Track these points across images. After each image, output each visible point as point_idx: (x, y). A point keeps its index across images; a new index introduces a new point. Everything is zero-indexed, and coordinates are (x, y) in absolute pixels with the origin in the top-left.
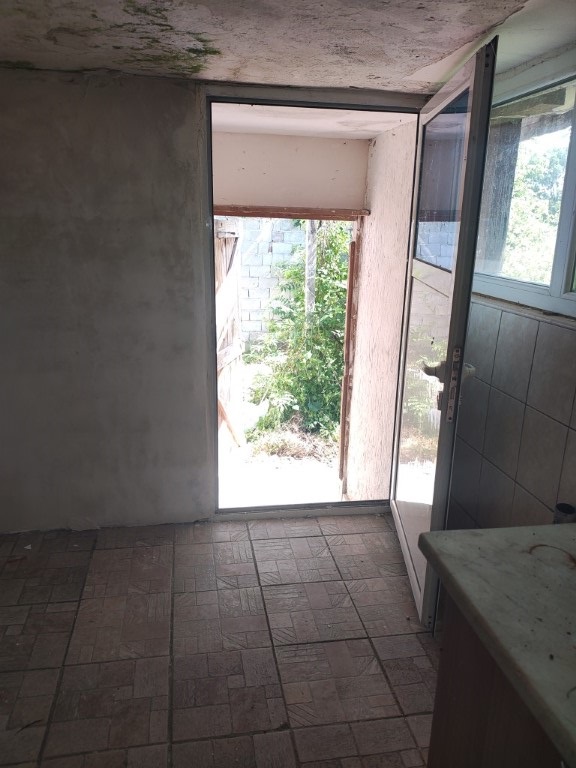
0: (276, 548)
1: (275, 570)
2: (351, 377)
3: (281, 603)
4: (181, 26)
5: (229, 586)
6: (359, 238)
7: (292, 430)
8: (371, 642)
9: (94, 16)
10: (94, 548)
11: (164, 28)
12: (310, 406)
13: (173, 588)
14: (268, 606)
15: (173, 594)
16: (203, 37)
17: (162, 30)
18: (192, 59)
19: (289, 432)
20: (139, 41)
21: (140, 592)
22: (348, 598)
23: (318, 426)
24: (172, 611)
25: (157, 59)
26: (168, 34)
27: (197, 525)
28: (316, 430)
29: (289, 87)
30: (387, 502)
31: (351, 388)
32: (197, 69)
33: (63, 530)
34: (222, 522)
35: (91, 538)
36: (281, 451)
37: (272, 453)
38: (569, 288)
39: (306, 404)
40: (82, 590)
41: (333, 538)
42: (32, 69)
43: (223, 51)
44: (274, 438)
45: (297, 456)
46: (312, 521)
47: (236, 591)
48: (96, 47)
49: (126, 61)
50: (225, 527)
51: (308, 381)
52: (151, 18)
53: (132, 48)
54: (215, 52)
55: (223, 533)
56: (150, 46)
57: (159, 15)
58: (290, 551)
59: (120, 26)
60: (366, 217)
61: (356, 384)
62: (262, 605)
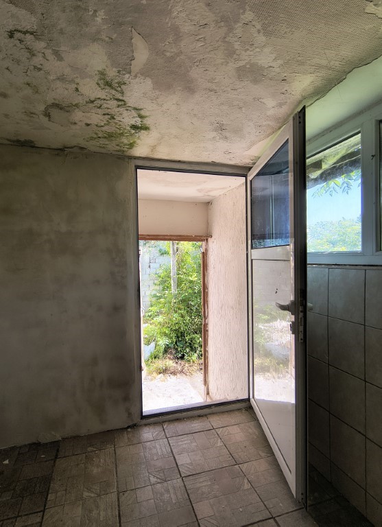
0: (186, 442)
1: (189, 461)
2: (207, 324)
3: (200, 491)
4: (131, 102)
5: (159, 481)
6: (206, 250)
7: (170, 358)
8: (276, 522)
9: (77, 90)
10: (56, 458)
11: (120, 103)
12: (178, 344)
13: (117, 487)
14: (191, 496)
15: (118, 494)
16: (142, 113)
17: (119, 106)
18: (131, 135)
19: (168, 360)
20: (101, 117)
21: (93, 495)
22: (246, 481)
23: (183, 355)
24: (119, 511)
25: (110, 136)
26: (121, 109)
27: (129, 430)
28: (182, 358)
29: (179, 161)
30: (248, 400)
31: (207, 331)
32: (131, 145)
33: (34, 444)
34: (146, 425)
35: (55, 448)
36: (164, 371)
37: (160, 373)
38: (378, 249)
39: (176, 343)
40: (46, 499)
41: (221, 429)
42: (33, 147)
43: (152, 127)
44: (160, 364)
45: (174, 373)
46: (205, 418)
47: (165, 484)
48: (75, 123)
49: (92, 139)
50: (148, 429)
51: (176, 330)
52: (113, 92)
53: (97, 126)
54: (146, 128)
55: (148, 434)
56: (108, 123)
57: (119, 89)
58: (195, 444)
59: (92, 102)
60: (209, 239)
61: (210, 328)
62: (186, 495)
